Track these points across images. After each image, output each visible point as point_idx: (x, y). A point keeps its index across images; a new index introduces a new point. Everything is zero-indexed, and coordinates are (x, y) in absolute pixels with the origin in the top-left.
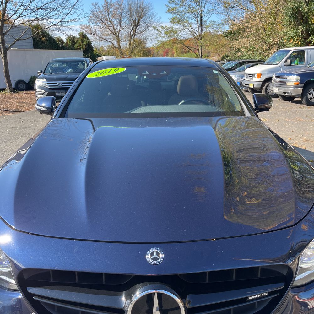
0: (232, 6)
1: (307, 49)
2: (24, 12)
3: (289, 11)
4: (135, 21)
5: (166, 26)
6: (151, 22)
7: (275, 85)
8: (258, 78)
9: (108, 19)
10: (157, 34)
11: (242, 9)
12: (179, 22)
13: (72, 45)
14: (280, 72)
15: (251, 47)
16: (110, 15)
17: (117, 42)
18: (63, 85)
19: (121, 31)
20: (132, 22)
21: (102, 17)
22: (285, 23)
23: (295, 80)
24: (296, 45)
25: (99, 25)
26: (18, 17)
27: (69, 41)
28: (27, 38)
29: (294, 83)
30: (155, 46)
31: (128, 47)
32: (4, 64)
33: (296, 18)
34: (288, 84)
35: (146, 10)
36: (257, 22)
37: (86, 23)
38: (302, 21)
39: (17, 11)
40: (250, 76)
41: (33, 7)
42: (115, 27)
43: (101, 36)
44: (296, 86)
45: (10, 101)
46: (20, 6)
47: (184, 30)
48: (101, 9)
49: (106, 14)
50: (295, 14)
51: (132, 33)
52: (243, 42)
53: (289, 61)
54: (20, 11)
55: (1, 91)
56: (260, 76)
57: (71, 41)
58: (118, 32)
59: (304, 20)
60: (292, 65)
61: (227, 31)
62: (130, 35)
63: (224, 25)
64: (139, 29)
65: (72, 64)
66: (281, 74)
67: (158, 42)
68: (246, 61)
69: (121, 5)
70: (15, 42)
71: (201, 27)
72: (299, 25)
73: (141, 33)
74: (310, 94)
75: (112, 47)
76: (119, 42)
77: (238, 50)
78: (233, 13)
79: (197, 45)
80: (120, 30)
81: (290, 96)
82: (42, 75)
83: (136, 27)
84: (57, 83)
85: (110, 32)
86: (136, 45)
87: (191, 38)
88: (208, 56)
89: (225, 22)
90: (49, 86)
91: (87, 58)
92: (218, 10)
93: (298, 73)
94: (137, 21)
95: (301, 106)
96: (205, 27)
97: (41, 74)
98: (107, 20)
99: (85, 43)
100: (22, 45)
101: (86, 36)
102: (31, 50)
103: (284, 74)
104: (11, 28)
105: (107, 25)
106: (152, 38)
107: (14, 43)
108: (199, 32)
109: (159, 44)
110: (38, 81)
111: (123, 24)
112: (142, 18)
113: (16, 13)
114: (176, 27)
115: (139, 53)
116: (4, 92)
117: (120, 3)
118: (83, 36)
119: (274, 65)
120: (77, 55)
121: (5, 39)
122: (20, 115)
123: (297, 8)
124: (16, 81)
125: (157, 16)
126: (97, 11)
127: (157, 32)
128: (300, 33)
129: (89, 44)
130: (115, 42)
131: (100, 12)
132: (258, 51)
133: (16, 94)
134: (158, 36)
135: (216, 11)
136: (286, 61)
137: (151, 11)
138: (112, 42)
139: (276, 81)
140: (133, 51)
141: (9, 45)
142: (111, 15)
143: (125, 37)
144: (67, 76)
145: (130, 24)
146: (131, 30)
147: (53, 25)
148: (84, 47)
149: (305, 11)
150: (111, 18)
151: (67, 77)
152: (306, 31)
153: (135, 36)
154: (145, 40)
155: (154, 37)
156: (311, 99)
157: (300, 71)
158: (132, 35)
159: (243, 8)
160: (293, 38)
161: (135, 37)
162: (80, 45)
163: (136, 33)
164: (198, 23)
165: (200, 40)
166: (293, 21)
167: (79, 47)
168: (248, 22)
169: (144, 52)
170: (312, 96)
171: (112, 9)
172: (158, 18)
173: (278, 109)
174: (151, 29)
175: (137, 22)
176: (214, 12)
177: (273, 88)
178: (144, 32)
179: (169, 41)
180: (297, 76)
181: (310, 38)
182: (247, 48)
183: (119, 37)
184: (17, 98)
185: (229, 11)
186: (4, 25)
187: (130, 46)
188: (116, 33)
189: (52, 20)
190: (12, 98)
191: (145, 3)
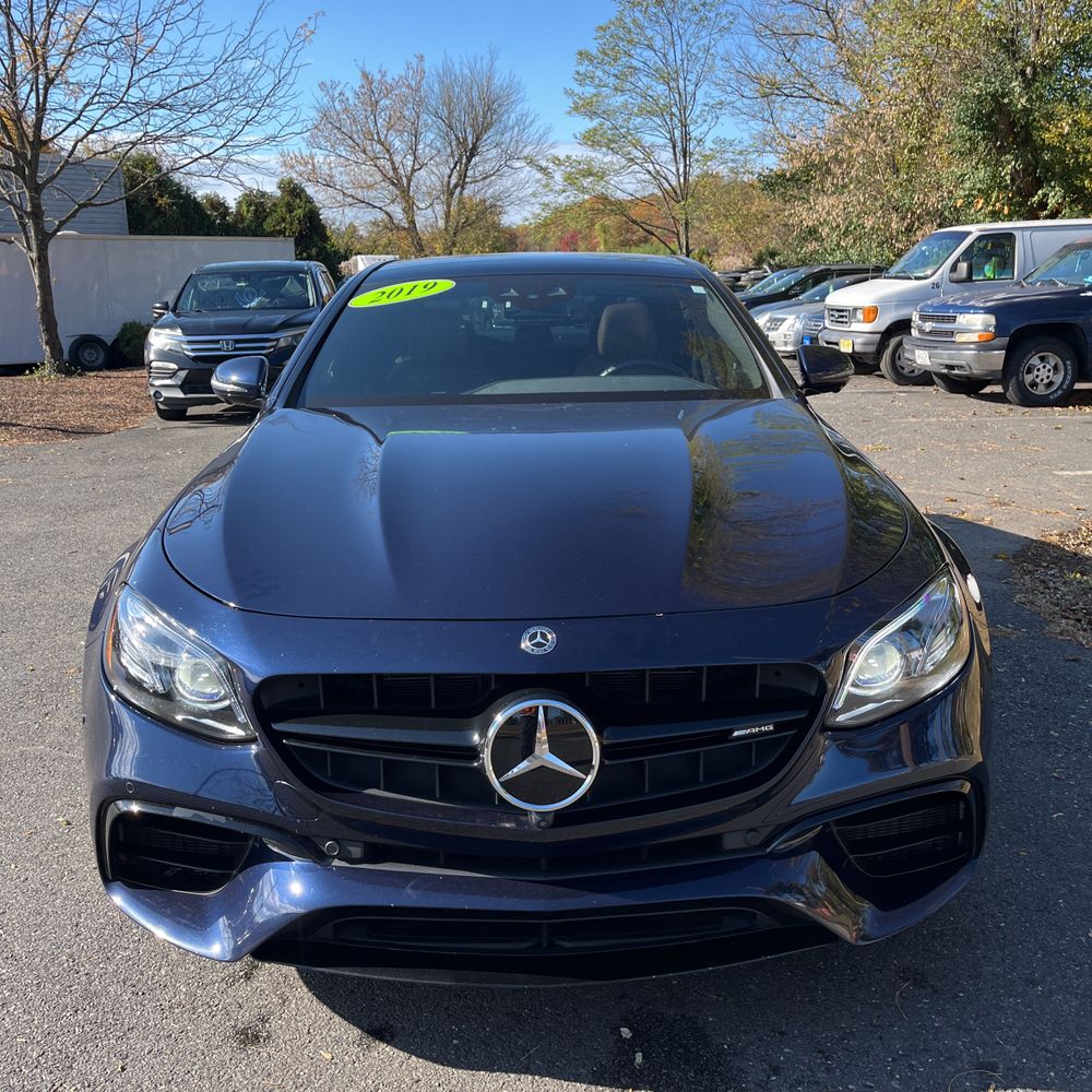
0: (786, 91)
1: (1022, 228)
2: (107, 115)
3: (968, 108)
4: (465, 139)
5: (568, 157)
6: (517, 141)
7: (919, 343)
8: (868, 320)
9: (372, 135)
10: (538, 181)
11: (818, 100)
12: (611, 144)
13: (255, 219)
14: (935, 302)
15: (851, 223)
16: (381, 121)
17: (403, 210)
18: (237, 346)
19: (416, 174)
20: (454, 143)
21: (354, 128)
22: (958, 145)
23: (980, 327)
24: (995, 216)
25: (344, 153)
26: (89, 133)
27: (245, 208)
28: (115, 201)
29: (977, 334)
30: (533, 221)
31: (441, 223)
32: (37, 284)
33: (992, 128)
34: (959, 338)
35: (500, 106)
36: (866, 141)
37: (300, 149)
38: (1011, 139)
39: (82, 112)
40: (842, 314)
41: (135, 101)
42: (397, 159)
43: (349, 192)
44: (984, 346)
45: (60, 400)
46: (93, 98)
47: (629, 170)
48: (351, 102)
49: (366, 117)
50: (989, 116)
51: (454, 181)
52: (824, 208)
53: (963, 266)
54: (94, 113)
55: (27, 372)
56: (872, 316)
57: (253, 208)
58: (406, 176)
59: (1016, 135)
60: (974, 278)
61: (771, 170)
62: (448, 186)
63: (761, 152)
64: (479, 166)
65: (265, 280)
66: (936, 308)
67: (543, 210)
68: (833, 268)
69: (417, 90)
70: (77, 211)
71: (685, 161)
72: (1002, 151)
73: (484, 179)
74: (1029, 371)
75: (386, 227)
76: (409, 208)
77: (810, 232)
78: (789, 114)
79: (673, 218)
80: (414, 171)
81: (968, 378)
82: (169, 316)
83: (469, 161)
84: (217, 342)
85: (378, 177)
86: (467, 219)
87: (652, 194)
88: (709, 255)
89: (766, 143)
90: (193, 350)
91: (312, 263)
92: (738, 104)
93: (989, 304)
94: (470, 138)
95: (1004, 408)
96: (698, 161)
97: (163, 314)
98: (369, 136)
99: (299, 212)
100: (92, 222)
101: (303, 190)
102: (123, 237)
103: (946, 307)
104: (62, 168)
105: (371, 154)
106: (521, 195)
107: (73, 215)
108: (679, 176)
109: (544, 214)
110: (156, 334)
111: (424, 149)
112: (486, 129)
113: (78, 118)
114: (602, 158)
115: (478, 244)
116: (37, 375)
117: (413, 83)
118: (293, 191)
119: (917, 278)
120: (277, 254)
121: (42, 202)
122: (101, 441)
123: (995, 97)
124: (72, 340)
125: (537, 124)
126: (338, 108)
127: (539, 175)
128: (1008, 177)
129: (312, 216)
130: (397, 211)
131: (345, 110)
132: (874, 236)
133: (76, 381)
134: (541, 189)
135: (733, 107)
136: (954, 268)
137: (519, 107)
138: (388, 209)
139: (921, 331)
140: (458, 239)
141: (57, 223)
142: (385, 120)
143: (430, 194)
144: (250, 317)
145: (449, 150)
146: (452, 171)
147: (200, 158)
148: (296, 227)
149: (1019, 106)
150: (383, 131)
151: (249, 321)
152: (1024, 170)
153: (463, 188)
154: (499, 203)
155: (530, 191)
156: (1034, 384)
157: (995, 297)
158: (456, 186)
159: (820, 97)
160: (985, 194)
161: (465, 192)
162: (284, 220)
163: (467, 180)
164: (674, 147)
165: (683, 203)
166: (984, 139)
167: (278, 228)
168: (840, 142)
169: (494, 243)
170: (1037, 376)
171: (388, 102)
172: (541, 131)
173: (928, 417)
174: (517, 164)
175: (470, 142)
176: (726, 111)
177: (913, 352)
178: (493, 174)
179: (580, 205)
180: (985, 313)
181: (1040, 192)
182: (838, 226)
183: (411, 193)
184: (82, 393)
185: (777, 105)
186: (41, 159)
187: (447, 222)
188: (399, 179)
189: (197, 141)
190: (65, 393)
191: (497, 81)
